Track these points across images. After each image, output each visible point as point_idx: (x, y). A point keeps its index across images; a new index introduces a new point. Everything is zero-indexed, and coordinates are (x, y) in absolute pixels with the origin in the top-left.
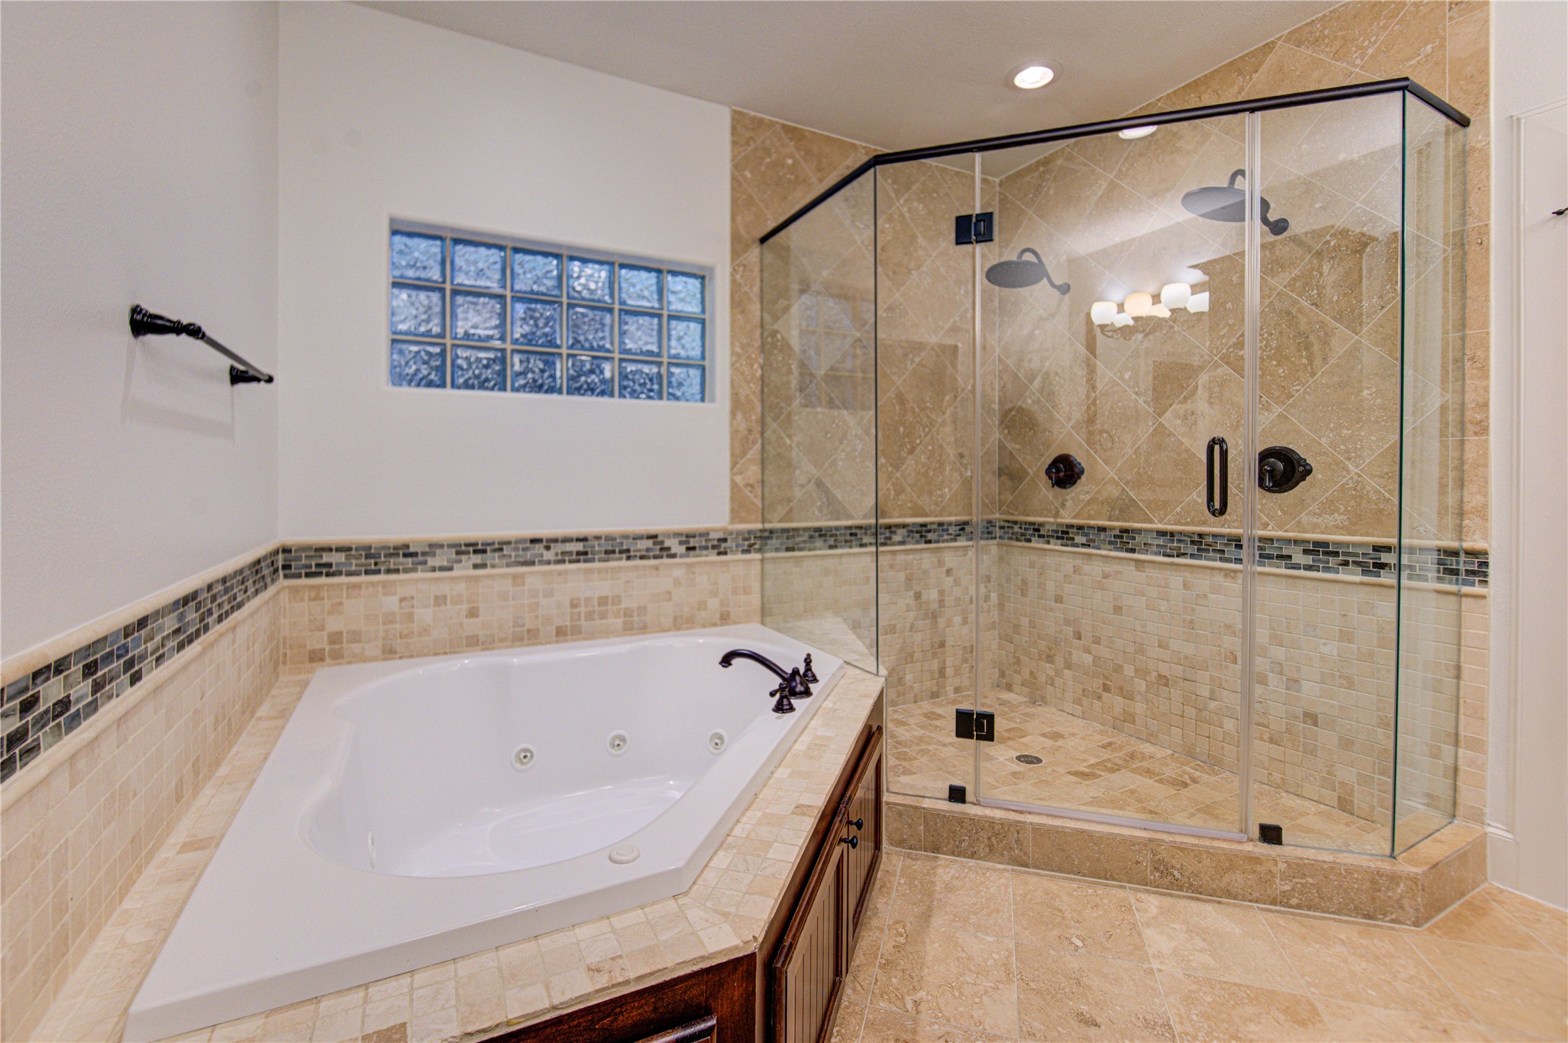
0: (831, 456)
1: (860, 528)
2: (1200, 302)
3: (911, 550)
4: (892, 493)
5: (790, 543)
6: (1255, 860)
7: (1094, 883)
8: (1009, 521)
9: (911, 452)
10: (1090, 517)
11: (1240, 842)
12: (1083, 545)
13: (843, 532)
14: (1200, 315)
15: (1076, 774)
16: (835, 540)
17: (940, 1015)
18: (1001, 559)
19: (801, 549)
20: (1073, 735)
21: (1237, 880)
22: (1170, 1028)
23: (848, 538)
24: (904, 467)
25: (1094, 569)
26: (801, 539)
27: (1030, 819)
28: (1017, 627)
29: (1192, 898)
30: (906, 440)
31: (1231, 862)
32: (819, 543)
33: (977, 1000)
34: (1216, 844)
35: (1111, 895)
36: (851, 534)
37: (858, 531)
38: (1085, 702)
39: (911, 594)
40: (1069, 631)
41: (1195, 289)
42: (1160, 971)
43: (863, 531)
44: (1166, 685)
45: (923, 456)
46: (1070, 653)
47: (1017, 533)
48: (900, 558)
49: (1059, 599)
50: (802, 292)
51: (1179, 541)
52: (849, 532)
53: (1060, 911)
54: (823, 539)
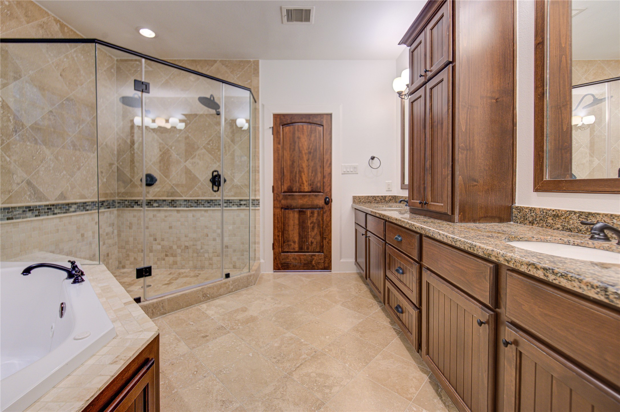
0: (36, 169)
1: (53, 205)
2: (181, 126)
3: (79, 215)
4: (70, 188)
5: (10, 216)
6: (225, 283)
7: (187, 309)
8: (122, 200)
9: (79, 169)
10: (159, 196)
11: (222, 280)
12: (157, 207)
13: (43, 207)
14: (180, 130)
15: (166, 284)
16: (39, 212)
17: (165, 360)
18: (119, 216)
19: (16, 218)
20: (157, 274)
21: (222, 290)
22: (223, 327)
23: (46, 210)
24: (75, 176)
25: (162, 215)
26: (17, 213)
27: (166, 297)
28: (127, 242)
29: (212, 300)
30: (76, 163)
31: (221, 286)
32: (29, 214)
33: (174, 351)
34: (217, 283)
35: (194, 309)
36: (48, 209)
37: (52, 207)
38: (158, 263)
39: (80, 235)
40: (152, 238)
41: (181, 121)
42: (214, 318)
43: (55, 207)
44: (188, 249)
45: (84, 172)
46: (152, 247)
47: (127, 205)
48: (74, 219)
49: (147, 228)
50: (15, 79)
51: (191, 202)
52: (46, 208)
53: (183, 319)
54: (31, 212)
